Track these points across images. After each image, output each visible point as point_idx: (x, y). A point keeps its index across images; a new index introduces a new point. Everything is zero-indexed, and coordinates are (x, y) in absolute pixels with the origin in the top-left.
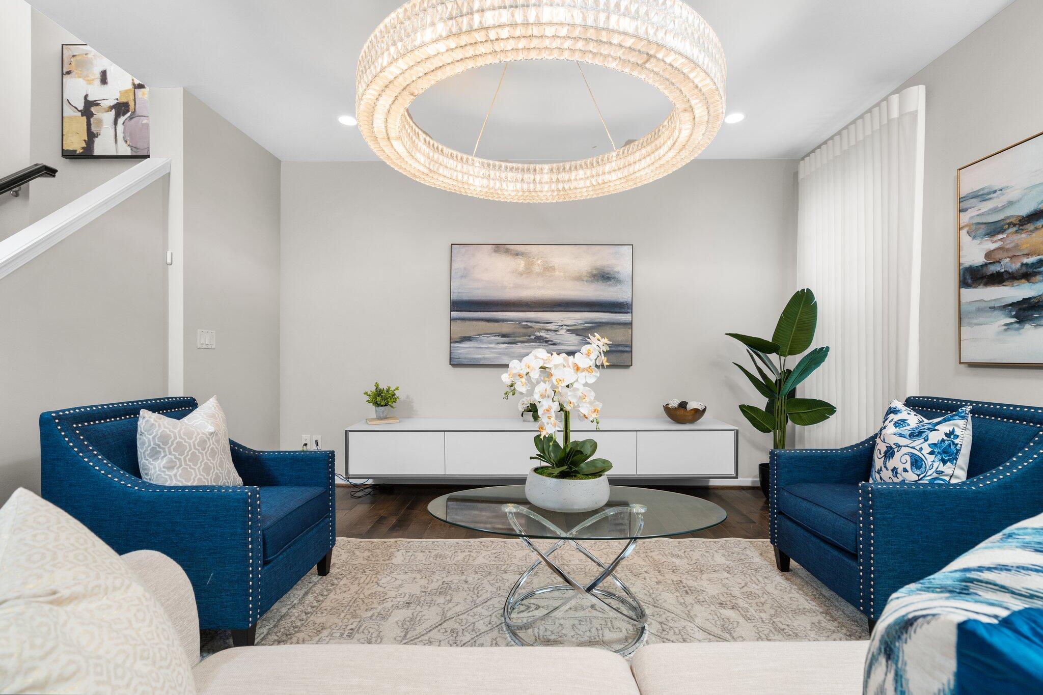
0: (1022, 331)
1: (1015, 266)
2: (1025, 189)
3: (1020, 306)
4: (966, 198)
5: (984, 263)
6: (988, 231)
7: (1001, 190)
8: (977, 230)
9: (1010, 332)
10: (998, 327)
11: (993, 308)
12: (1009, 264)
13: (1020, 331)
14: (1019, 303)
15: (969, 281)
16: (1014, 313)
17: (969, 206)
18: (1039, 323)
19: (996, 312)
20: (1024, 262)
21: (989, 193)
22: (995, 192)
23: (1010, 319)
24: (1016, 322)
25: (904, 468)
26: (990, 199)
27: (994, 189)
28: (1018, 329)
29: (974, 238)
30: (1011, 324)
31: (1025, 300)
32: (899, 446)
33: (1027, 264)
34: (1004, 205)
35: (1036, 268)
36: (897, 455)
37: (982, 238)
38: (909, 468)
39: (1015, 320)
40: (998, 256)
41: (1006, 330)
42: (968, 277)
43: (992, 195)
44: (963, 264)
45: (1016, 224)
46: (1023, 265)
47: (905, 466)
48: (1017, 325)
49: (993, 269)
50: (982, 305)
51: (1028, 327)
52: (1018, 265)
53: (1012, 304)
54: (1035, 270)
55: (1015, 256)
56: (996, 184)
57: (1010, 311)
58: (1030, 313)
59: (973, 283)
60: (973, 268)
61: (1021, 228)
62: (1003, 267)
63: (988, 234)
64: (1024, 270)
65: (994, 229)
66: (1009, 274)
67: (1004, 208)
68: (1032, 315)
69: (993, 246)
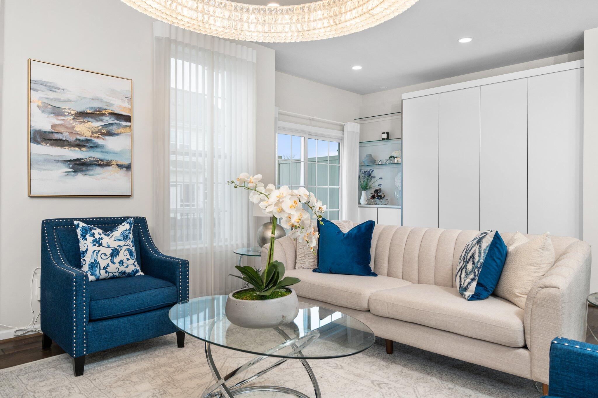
0: (76, 177)
1: (72, 139)
2: (78, 97)
3: (75, 163)
4: (36, 82)
5: (50, 131)
6: (54, 111)
7: (63, 90)
8: (46, 107)
9: (68, 177)
10: (61, 173)
11: (57, 161)
12: (68, 137)
13: (75, 177)
14: (74, 160)
15: (39, 140)
16: (71, 166)
17: (39, 89)
18: (86, 173)
19: (60, 164)
20: (78, 138)
21: (55, 88)
22: (59, 89)
23: (69, 169)
24: (73, 171)
25: (127, 259)
26: (55, 92)
27: (59, 87)
28: (73, 176)
29: (43, 112)
30: (70, 172)
31: (78, 160)
32: (121, 247)
33: (79, 140)
34: (65, 100)
35: (85, 143)
36: (121, 253)
37: (49, 115)
38: (129, 258)
39: (72, 170)
40: (61, 129)
41: (66, 175)
42: (37, 137)
43: (56, 90)
44: (33, 127)
45: (73, 115)
46: (77, 139)
47: (127, 257)
48: (73, 173)
49: (57, 136)
50: (50, 158)
51: (80, 175)
52: (74, 139)
53: (70, 161)
54: (83, 144)
55: (72, 133)
56: (60, 83)
57: (69, 165)
58: (81, 167)
59: (42, 141)
60: (42, 132)
61: (76, 117)
62: (65, 137)
63: (53, 113)
64: (78, 142)
65: (57, 112)
66: (69, 142)
67: (64, 101)
68: (82, 168)
69: (57, 122)
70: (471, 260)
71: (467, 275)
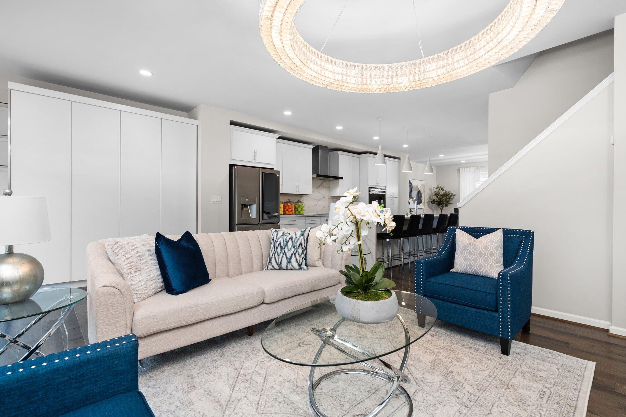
70: (280, 246)
71: (279, 256)
